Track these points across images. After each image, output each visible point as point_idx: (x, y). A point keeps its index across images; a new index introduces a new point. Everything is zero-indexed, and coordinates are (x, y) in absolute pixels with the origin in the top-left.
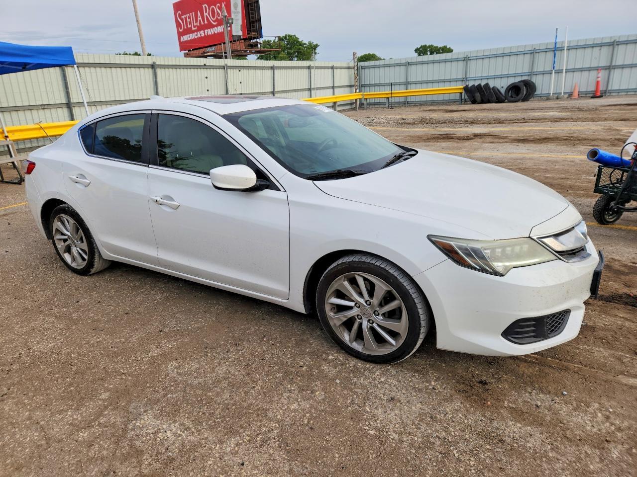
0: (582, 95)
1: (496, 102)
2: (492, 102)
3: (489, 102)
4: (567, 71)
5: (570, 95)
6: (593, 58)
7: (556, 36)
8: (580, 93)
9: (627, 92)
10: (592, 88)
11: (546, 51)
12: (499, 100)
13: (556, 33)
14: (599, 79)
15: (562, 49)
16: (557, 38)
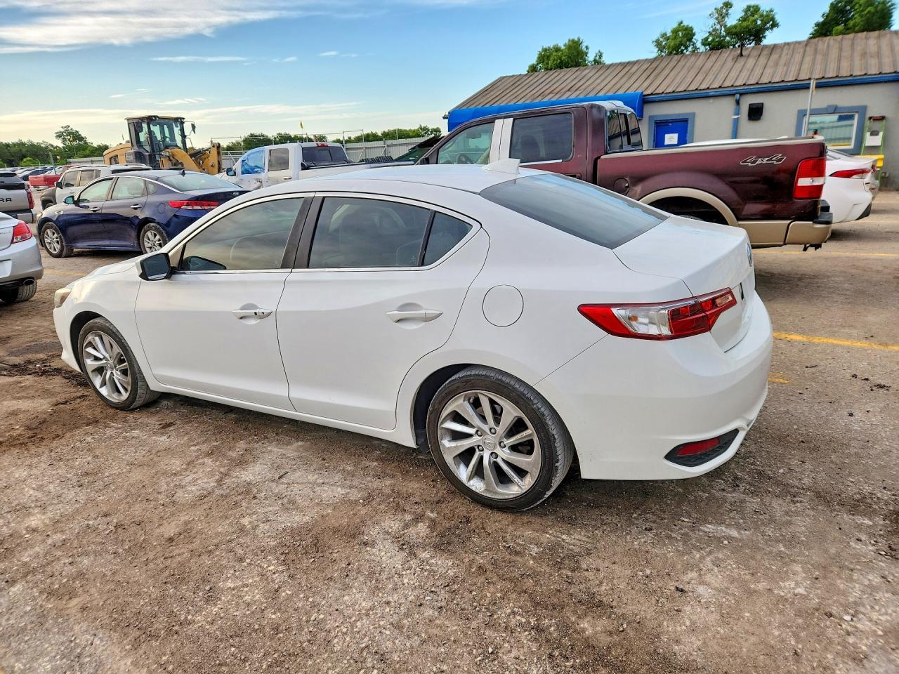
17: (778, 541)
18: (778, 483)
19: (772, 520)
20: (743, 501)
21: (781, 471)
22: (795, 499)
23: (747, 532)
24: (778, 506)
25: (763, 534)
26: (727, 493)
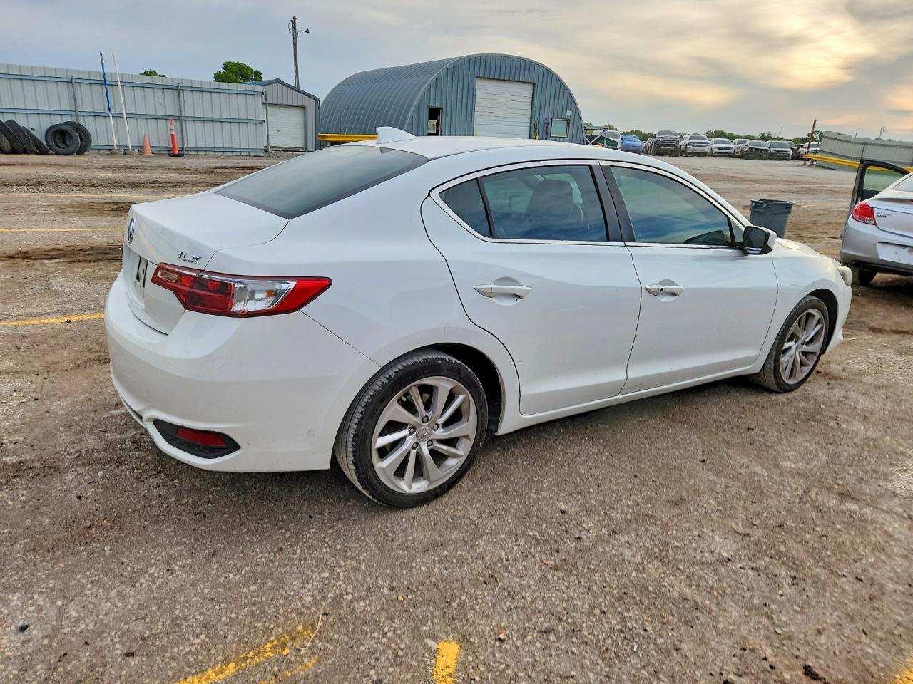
0: (158, 152)
1: (36, 153)
2: (31, 153)
3: (25, 152)
4: (129, 116)
5: (142, 150)
6: (157, 104)
7: (103, 64)
8: (153, 148)
9: (206, 151)
10: (165, 143)
11: (90, 83)
12: (42, 151)
13: (102, 59)
14: (173, 132)
15: (114, 84)
16: (105, 65)
17: (81, 420)
18: (97, 461)
19: (91, 430)
20: (122, 433)
21: (100, 473)
22: (78, 454)
23: (106, 416)
24: (91, 442)
25: (93, 420)
26: (138, 434)
